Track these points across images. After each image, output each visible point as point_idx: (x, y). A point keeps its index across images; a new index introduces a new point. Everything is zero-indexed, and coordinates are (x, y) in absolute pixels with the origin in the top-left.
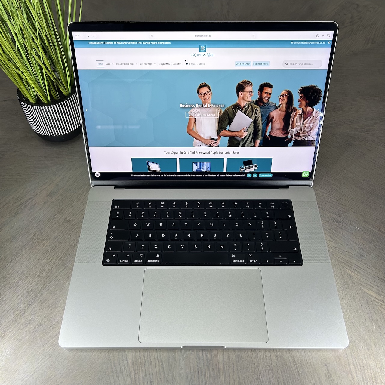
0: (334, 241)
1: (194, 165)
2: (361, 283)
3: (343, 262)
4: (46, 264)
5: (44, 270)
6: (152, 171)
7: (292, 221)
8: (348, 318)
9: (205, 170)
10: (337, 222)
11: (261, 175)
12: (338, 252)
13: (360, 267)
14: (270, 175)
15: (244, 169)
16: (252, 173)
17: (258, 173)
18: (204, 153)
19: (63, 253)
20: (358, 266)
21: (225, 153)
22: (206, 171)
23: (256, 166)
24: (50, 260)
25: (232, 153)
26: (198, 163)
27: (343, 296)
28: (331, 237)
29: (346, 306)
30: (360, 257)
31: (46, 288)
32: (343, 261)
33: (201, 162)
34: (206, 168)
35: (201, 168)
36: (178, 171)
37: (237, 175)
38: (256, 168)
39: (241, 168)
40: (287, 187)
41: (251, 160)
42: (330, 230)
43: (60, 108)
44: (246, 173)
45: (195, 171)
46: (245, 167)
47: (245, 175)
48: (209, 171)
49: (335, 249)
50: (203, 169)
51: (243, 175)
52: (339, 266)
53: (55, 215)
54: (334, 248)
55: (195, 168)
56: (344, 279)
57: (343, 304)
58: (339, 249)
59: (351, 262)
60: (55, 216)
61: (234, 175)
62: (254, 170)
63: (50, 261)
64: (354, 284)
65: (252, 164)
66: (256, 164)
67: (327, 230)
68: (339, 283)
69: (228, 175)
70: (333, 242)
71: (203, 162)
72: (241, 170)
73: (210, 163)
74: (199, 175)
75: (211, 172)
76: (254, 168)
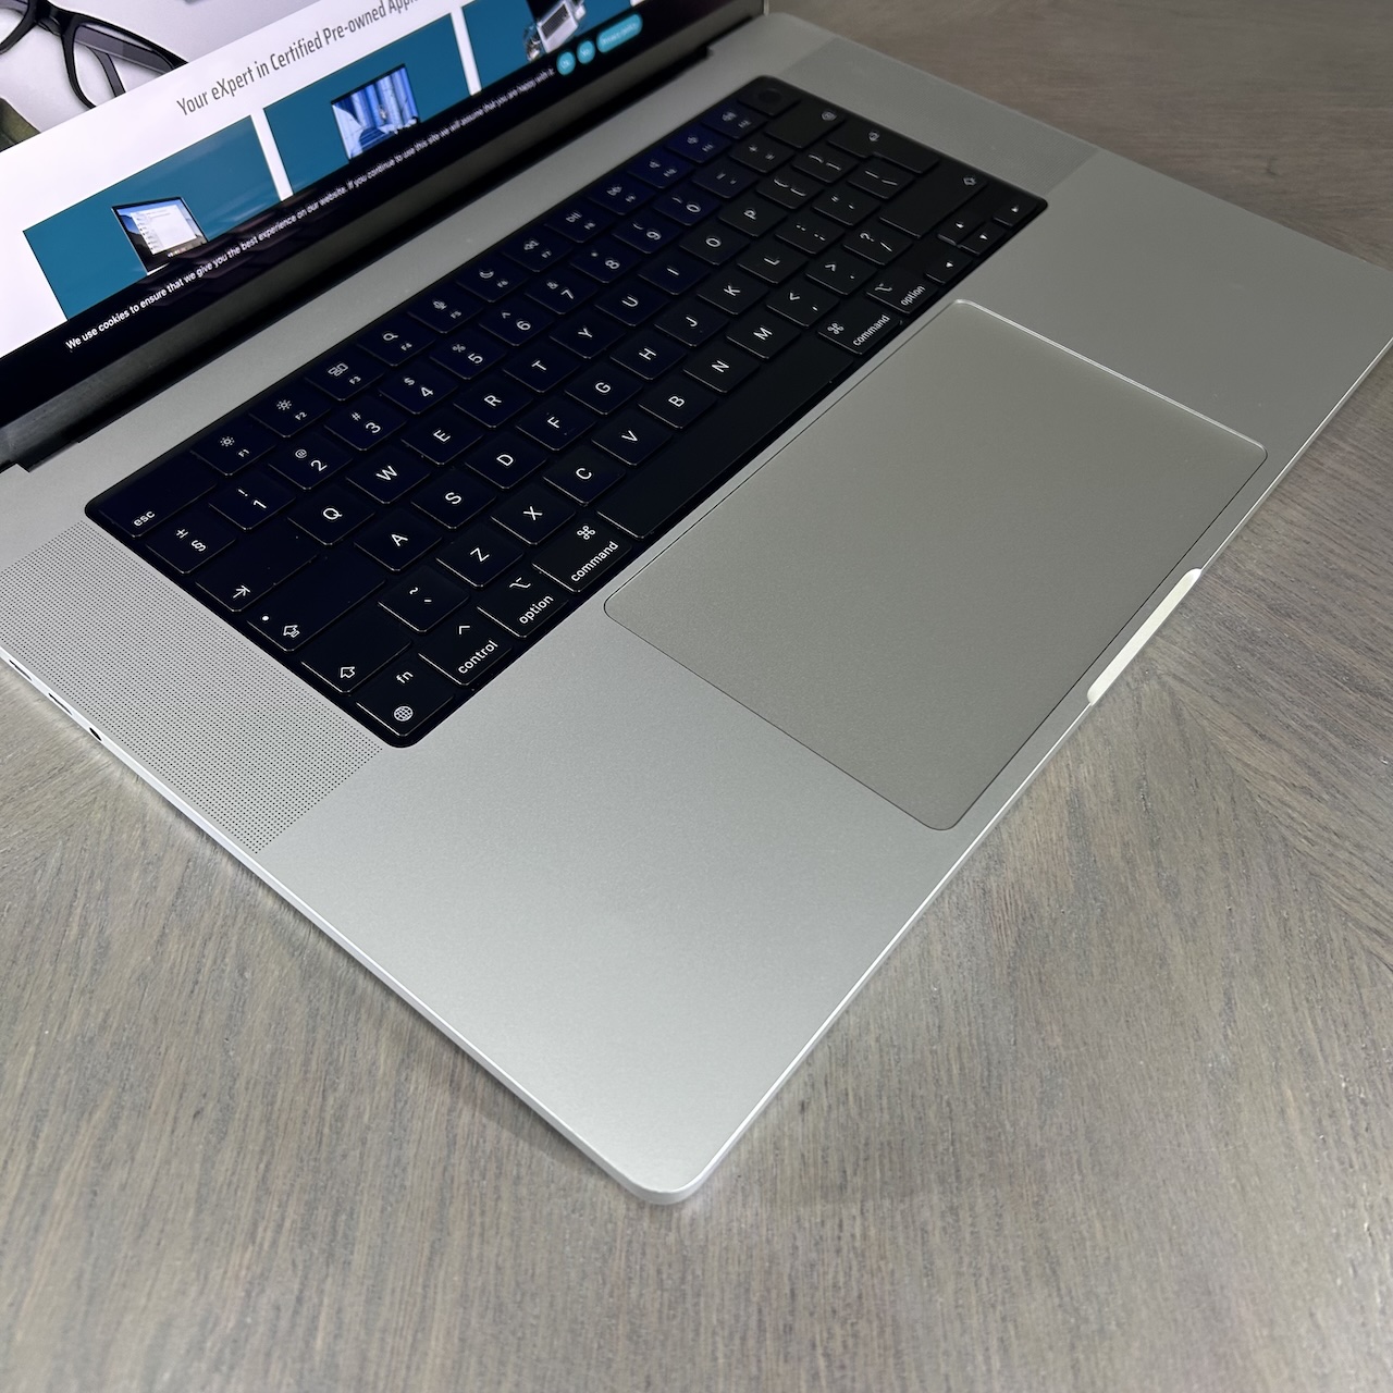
1: (341, 114)
6: (162, 256)
9: (393, 127)
11: (605, 42)
14: (633, 25)
15: (539, 36)
16: (572, 45)
17: (594, 36)
18: (360, 23)
22: (400, 127)
26: (356, 98)
33: (364, 87)
34: (395, 108)
35: (378, 119)
36: (284, 189)
37: (525, 87)
38: (580, 12)
39: (528, 38)
44: (550, 60)
45: (358, 151)
46: (540, 24)
47: (551, 72)
48: (414, 121)
50: (386, 122)
51: (544, 76)
55: (351, 132)
61: (515, 92)
62: (575, 26)
69: (493, 105)
71: (374, 82)
72: (529, 50)
73: (403, 70)
74: (380, 168)
75: (422, 120)
76: (574, 14)
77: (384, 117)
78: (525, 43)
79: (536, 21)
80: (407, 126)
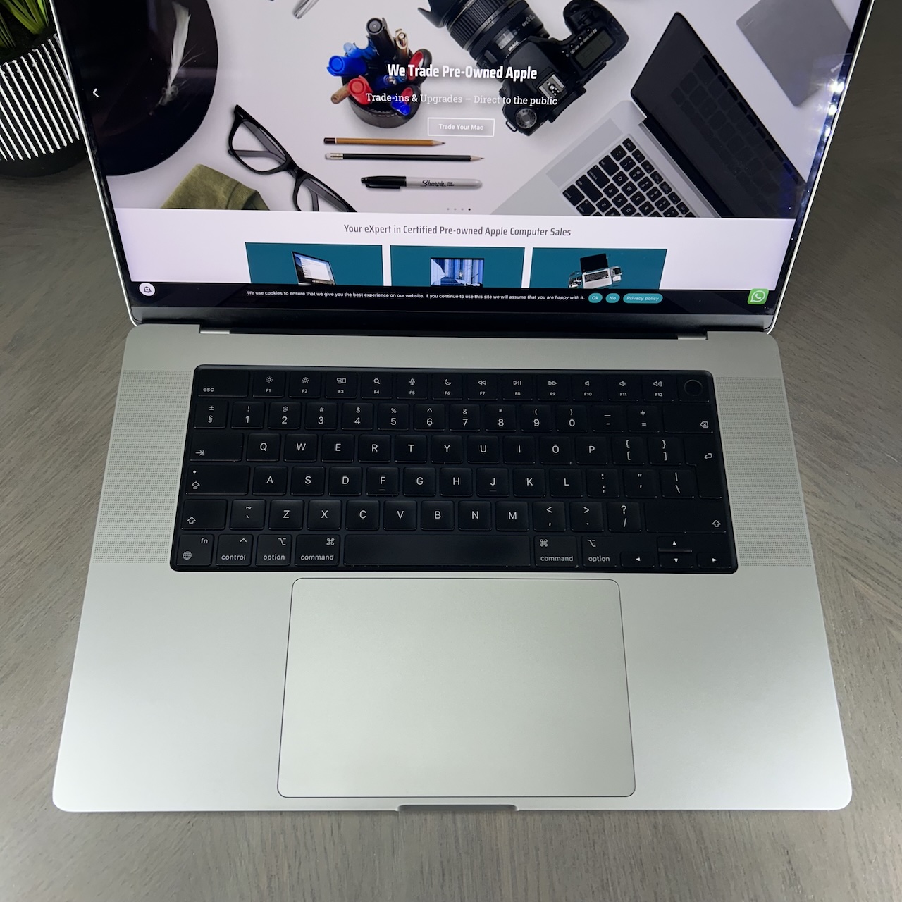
0: (822, 496)
1: (435, 266)
2: (891, 618)
3: (846, 558)
4: (9, 560)
5: (7, 578)
6: (310, 280)
7: (713, 440)
8: (851, 719)
9: (466, 281)
10: (835, 438)
11: (629, 298)
12: (833, 527)
13: (890, 573)
14: (655, 299)
15: (581, 279)
16: (604, 291)
17: (622, 292)
18: (465, 232)
19: (59, 527)
20: (885, 570)
21: (528, 233)
22: (469, 284)
23: (617, 272)
24: (21, 547)
25: (549, 233)
26: (447, 262)
27: (841, 656)
28: (817, 484)
29: (846, 683)
30: (893, 544)
31: (14, 631)
32: (844, 555)
33: (454, 259)
34: (469, 274)
35: (457, 276)
36: (387, 282)
37: (560, 298)
38: (618, 278)
39: (574, 277)
40: (701, 331)
41: (604, 256)
42: (813, 461)
43: (18, 76)
44: (589, 292)
45: (438, 283)
46: (585, 274)
47: (582, 298)
48: (479, 285)
49: (825, 517)
50: (461, 278)
51: (576, 298)
52: (834, 567)
53: (32, 409)
54: (823, 514)
55: (437, 275)
56: (845, 608)
57: (839, 679)
58: (837, 518)
59: (866, 558)
60: (32, 413)
61: (552, 298)
62: (611, 283)
63: (22, 551)
64: (871, 622)
65: (607, 267)
66: (617, 267)
67: (805, 462)
68: (832, 618)
69: (534, 297)
70: (820, 497)
71: (462, 259)
72: (572, 282)
73: (482, 261)
74: (448, 296)
75: (484, 286)
76: (612, 278)
77: (461, 276)
78: (570, 279)
79: (583, 272)
80: (474, 285)
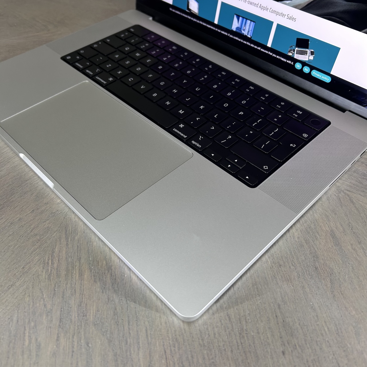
1: (235, 19)
9: (245, 33)
11: (315, 74)
14: (327, 79)
15: (294, 51)
16: (304, 64)
17: (312, 68)
18: (251, 3)
21: (277, 13)
22: (246, 35)
23: (312, 53)
25: (286, 17)
26: (241, 18)
33: (247, 19)
34: (248, 30)
35: (242, 28)
36: (216, 22)
37: (282, 59)
38: (311, 58)
39: (291, 48)
41: (308, 40)
44: (296, 61)
45: (234, 30)
46: (297, 49)
47: (292, 63)
48: (250, 37)
50: (244, 30)
51: (289, 62)
55: (235, 25)
61: (279, 58)
62: (308, 60)
65: (307, 48)
66: (313, 51)
69: (271, 54)
72: (289, 52)
73: (254, 23)
74: (237, 38)
75: (252, 39)
76: (309, 56)
77: (244, 29)
78: (289, 49)
79: (296, 47)
80: (248, 36)
